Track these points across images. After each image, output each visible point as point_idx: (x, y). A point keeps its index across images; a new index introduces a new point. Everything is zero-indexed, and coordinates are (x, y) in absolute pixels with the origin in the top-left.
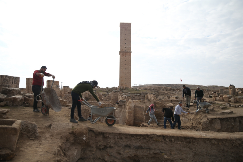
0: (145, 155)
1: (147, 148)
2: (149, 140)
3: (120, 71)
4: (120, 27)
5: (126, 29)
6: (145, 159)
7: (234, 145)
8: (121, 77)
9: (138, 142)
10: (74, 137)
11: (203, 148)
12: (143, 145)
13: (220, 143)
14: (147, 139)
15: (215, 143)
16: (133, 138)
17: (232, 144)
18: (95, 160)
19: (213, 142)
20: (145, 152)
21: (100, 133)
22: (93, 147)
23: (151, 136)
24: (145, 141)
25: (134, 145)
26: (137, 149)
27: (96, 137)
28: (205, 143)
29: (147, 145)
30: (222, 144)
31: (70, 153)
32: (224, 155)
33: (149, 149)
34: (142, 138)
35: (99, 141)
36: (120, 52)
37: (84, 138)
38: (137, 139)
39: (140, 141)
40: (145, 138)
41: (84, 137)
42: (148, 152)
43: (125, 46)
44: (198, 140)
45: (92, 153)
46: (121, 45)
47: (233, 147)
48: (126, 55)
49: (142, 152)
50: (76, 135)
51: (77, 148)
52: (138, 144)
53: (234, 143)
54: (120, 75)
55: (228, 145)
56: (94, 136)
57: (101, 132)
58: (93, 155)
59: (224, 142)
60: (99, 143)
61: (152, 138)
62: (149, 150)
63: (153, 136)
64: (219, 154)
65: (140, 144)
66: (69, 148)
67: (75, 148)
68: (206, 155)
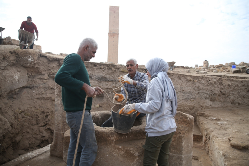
0: (110, 89)
1: (113, 81)
2: (115, 71)
3: (108, 51)
4: (109, 10)
5: (114, 12)
6: (110, 93)
7: (209, 82)
8: (109, 57)
9: (102, 72)
10: (16, 57)
11: (177, 84)
12: (108, 76)
13: (196, 80)
14: (113, 69)
15: (190, 79)
16: (96, 67)
17: (208, 82)
18: (46, 89)
19: (189, 78)
20: (110, 85)
21: (54, 59)
22: (44, 75)
23: (118, 67)
24: (110, 71)
25: (96, 76)
26: (100, 81)
27: (48, 64)
28: (180, 79)
29: (112, 76)
30: (197, 81)
31: (7, 74)
32: (199, 93)
33: (115, 81)
34: (106, 67)
35: (53, 68)
36: (109, 33)
37: (30, 60)
38: (101, 68)
39: (104, 71)
40: (110, 69)
41: (30, 57)
42: (114, 85)
43: (113, 28)
44: (172, 76)
45: (43, 82)
46: (109, 27)
47: (208, 84)
48: (114, 36)
49: (107, 85)
50: (18, 55)
51: (20, 72)
52: (102, 74)
53: (209, 80)
54: (108, 55)
55: (203, 82)
56: (46, 62)
57: (56, 59)
58: (44, 84)
59: (200, 79)
60: (53, 71)
61: (118, 69)
62: (114, 83)
63: (120, 66)
64: (194, 92)
65: (104, 75)
66: (5, 67)
67: (18, 71)
68: (180, 92)
